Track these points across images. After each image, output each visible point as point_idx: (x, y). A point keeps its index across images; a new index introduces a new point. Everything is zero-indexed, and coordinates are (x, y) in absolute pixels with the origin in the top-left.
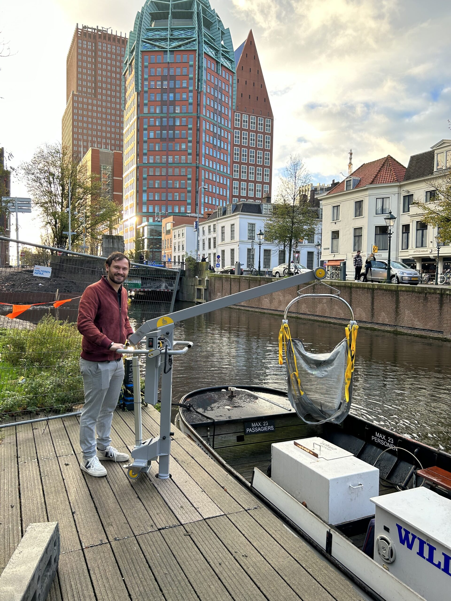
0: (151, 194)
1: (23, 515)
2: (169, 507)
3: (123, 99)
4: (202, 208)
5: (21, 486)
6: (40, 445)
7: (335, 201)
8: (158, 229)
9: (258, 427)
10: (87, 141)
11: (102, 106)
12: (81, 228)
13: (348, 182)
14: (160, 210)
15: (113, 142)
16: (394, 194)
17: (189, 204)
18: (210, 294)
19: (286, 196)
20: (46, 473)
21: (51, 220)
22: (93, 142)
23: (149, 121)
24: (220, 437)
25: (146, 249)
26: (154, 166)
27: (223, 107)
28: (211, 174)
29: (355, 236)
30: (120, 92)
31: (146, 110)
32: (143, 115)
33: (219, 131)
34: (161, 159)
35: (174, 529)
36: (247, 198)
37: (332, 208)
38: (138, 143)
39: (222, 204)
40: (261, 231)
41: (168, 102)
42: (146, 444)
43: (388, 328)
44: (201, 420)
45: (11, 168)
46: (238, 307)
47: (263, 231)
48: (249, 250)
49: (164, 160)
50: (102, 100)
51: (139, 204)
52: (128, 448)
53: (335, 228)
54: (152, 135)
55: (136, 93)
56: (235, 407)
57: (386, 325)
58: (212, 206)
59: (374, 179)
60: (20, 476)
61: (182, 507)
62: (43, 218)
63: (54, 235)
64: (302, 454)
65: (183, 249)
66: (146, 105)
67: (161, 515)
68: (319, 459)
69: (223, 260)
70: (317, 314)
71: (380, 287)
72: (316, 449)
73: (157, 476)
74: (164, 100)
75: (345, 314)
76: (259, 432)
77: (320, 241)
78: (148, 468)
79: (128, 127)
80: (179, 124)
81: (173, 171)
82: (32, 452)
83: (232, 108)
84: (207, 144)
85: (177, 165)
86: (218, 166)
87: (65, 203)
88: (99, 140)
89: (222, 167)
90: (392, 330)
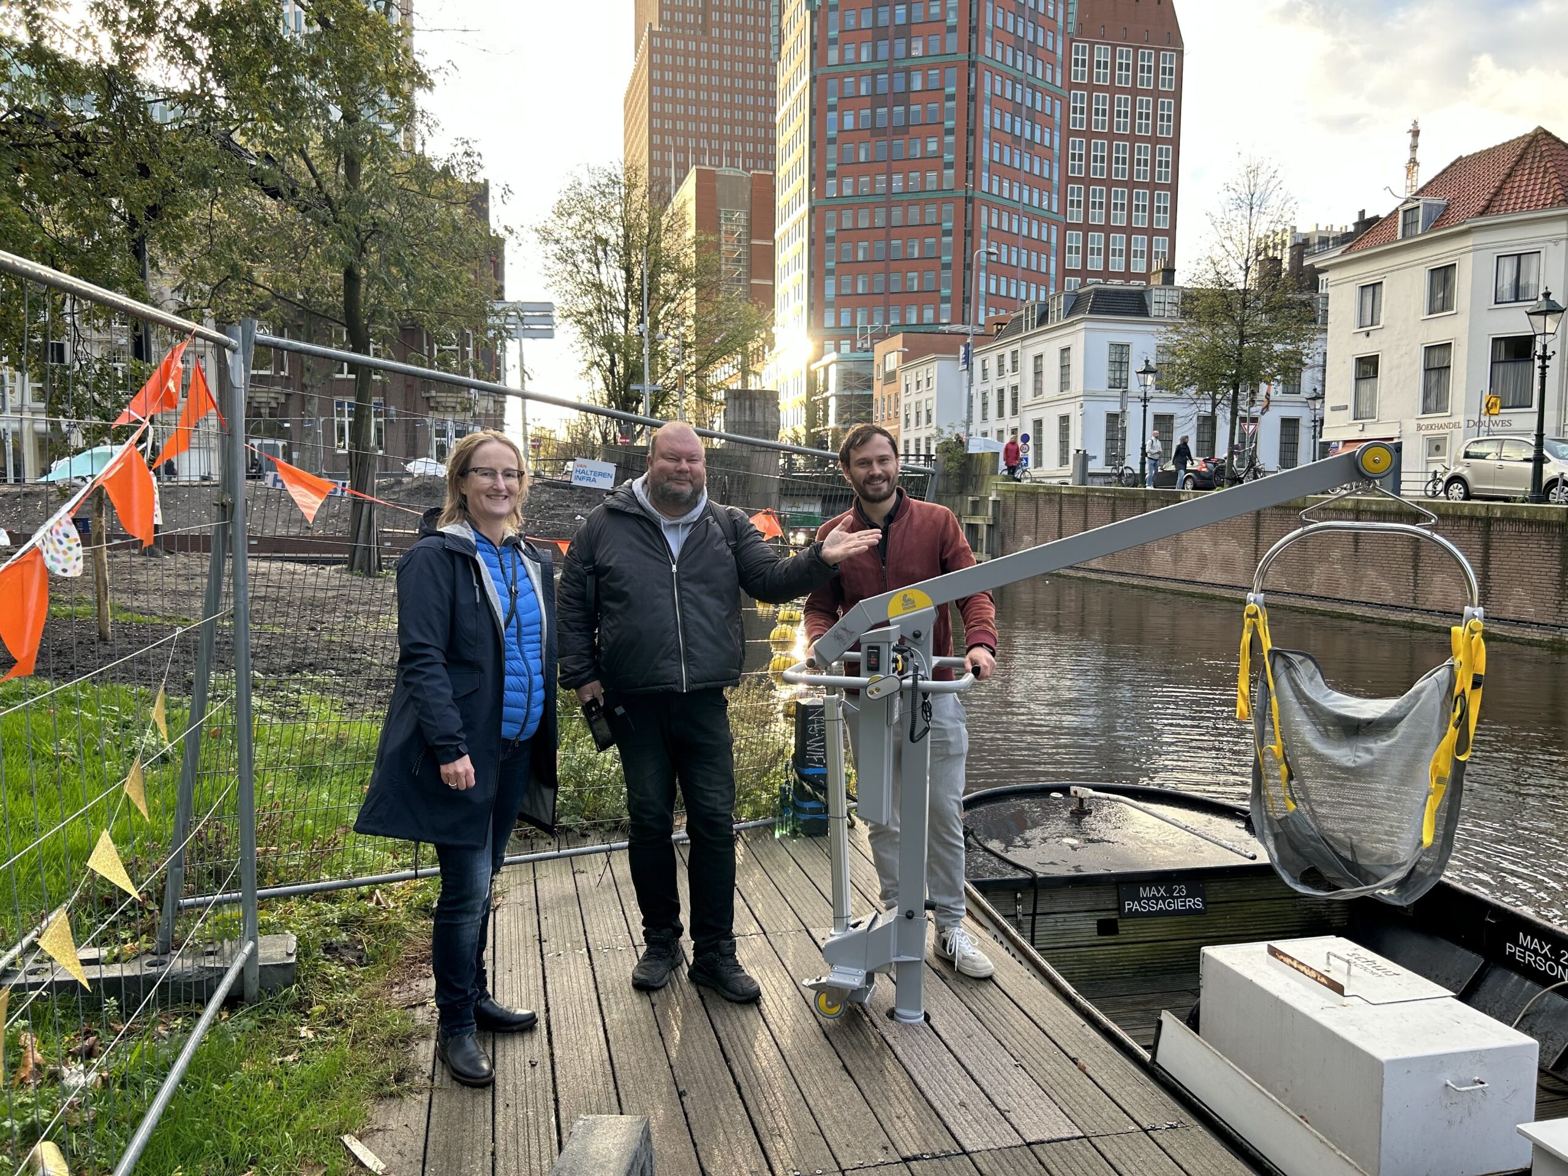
0: (846, 279)
1: (559, 1089)
2: (928, 1101)
3: (776, 31)
4: (982, 308)
5: (552, 1013)
6: (593, 914)
7: (1367, 272)
8: (864, 371)
9: (1157, 899)
10: (685, 150)
11: (721, 57)
12: (673, 374)
13: (1409, 214)
14: (870, 321)
15: (750, 148)
16: (1556, 242)
17: (945, 300)
18: (1003, 537)
19: (1224, 263)
20: (609, 985)
21: (601, 356)
22: (699, 152)
23: (842, 85)
24: (1050, 919)
25: (832, 423)
26: (856, 203)
27: (1040, 30)
28: (1005, 216)
29: (1427, 370)
30: (767, 15)
31: (833, 56)
32: (826, 70)
33: (1029, 97)
34: (873, 182)
35: (946, 1161)
36: (1106, 274)
37: (1358, 291)
38: (812, 145)
39: (1035, 295)
40: (1147, 362)
41: (891, 30)
42: (862, 928)
43: (1535, 634)
44: (1000, 872)
45: (506, 228)
46: (1080, 574)
47: (1153, 363)
48: (1113, 419)
49: (880, 187)
50: (721, 42)
51: (817, 303)
52: (810, 935)
53: (1366, 348)
54: (849, 122)
55: (808, 13)
56: (1091, 841)
57: (1529, 624)
58: (1009, 302)
59: (1491, 201)
60: (549, 987)
61: (963, 1104)
62: (580, 355)
63: (609, 395)
64: (1293, 983)
65: (929, 420)
66: (834, 41)
67: (907, 1119)
68: (1346, 1001)
69: (1038, 447)
70: (1314, 592)
71: (1511, 513)
72: (1335, 969)
73: (891, 1014)
74: (880, 24)
75: (1398, 593)
76: (1161, 913)
77: (1319, 389)
78: (867, 990)
79: (788, 104)
80: (919, 88)
81: (905, 215)
82: (574, 930)
83: (1065, 31)
84: (996, 134)
85: (914, 197)
86: (1026, 194)
87: (633, 310)
88: (715, 144)
89: (1036, 196)
90: (1547, 637)
